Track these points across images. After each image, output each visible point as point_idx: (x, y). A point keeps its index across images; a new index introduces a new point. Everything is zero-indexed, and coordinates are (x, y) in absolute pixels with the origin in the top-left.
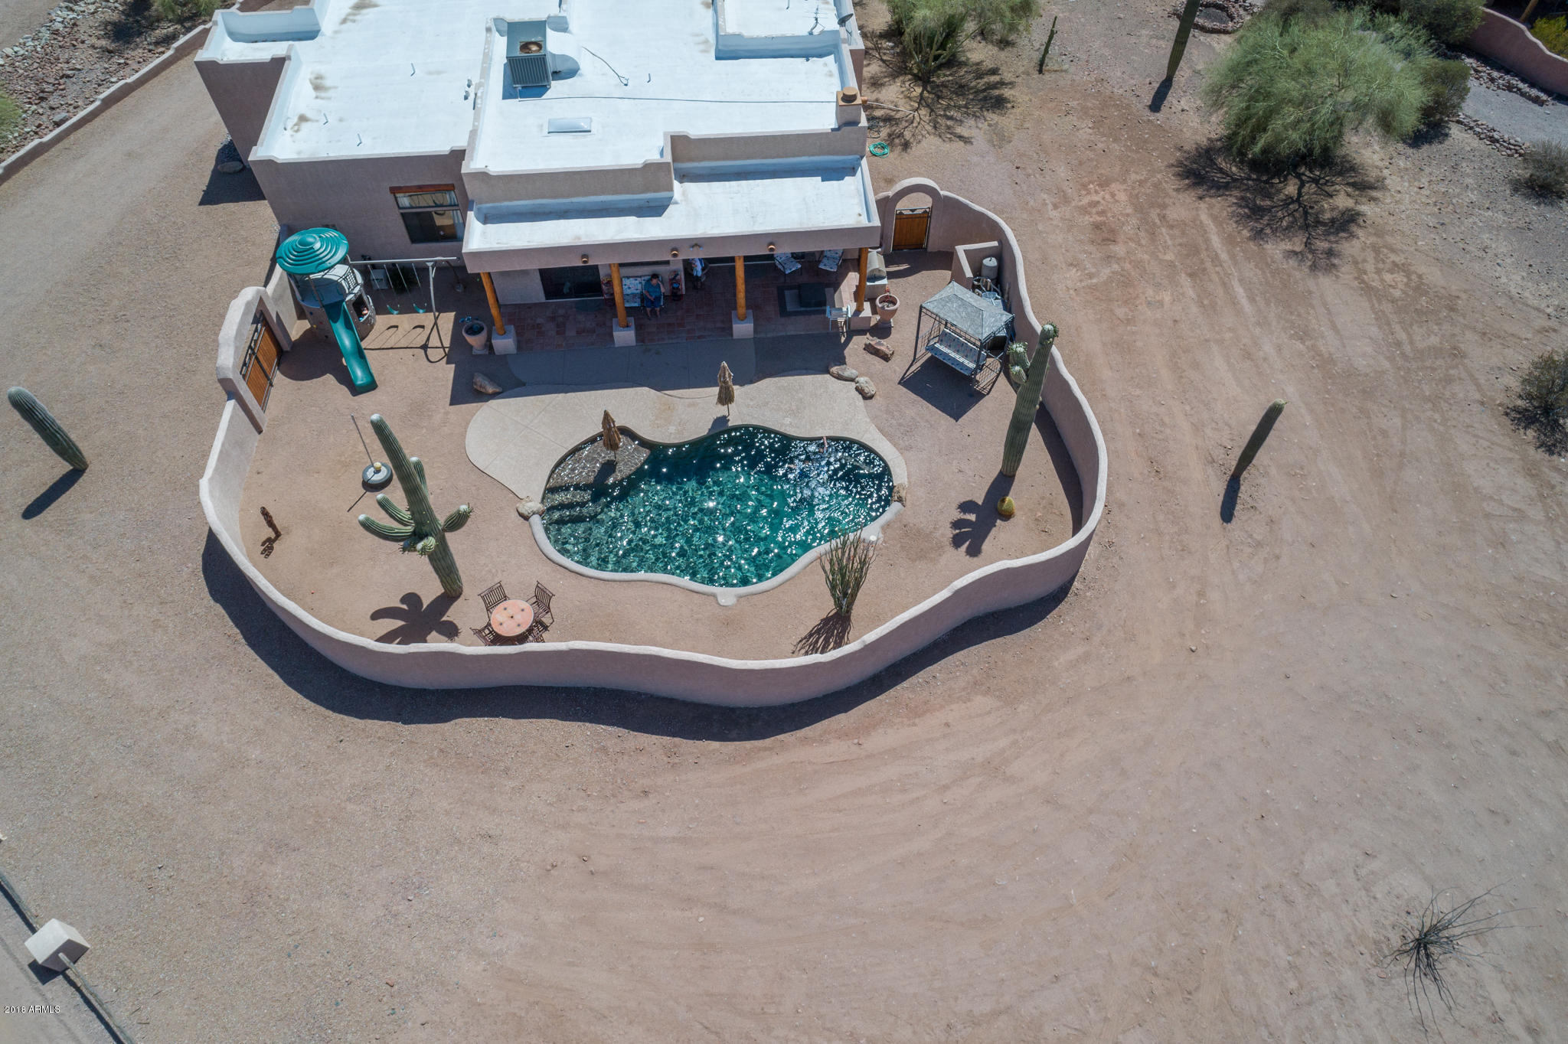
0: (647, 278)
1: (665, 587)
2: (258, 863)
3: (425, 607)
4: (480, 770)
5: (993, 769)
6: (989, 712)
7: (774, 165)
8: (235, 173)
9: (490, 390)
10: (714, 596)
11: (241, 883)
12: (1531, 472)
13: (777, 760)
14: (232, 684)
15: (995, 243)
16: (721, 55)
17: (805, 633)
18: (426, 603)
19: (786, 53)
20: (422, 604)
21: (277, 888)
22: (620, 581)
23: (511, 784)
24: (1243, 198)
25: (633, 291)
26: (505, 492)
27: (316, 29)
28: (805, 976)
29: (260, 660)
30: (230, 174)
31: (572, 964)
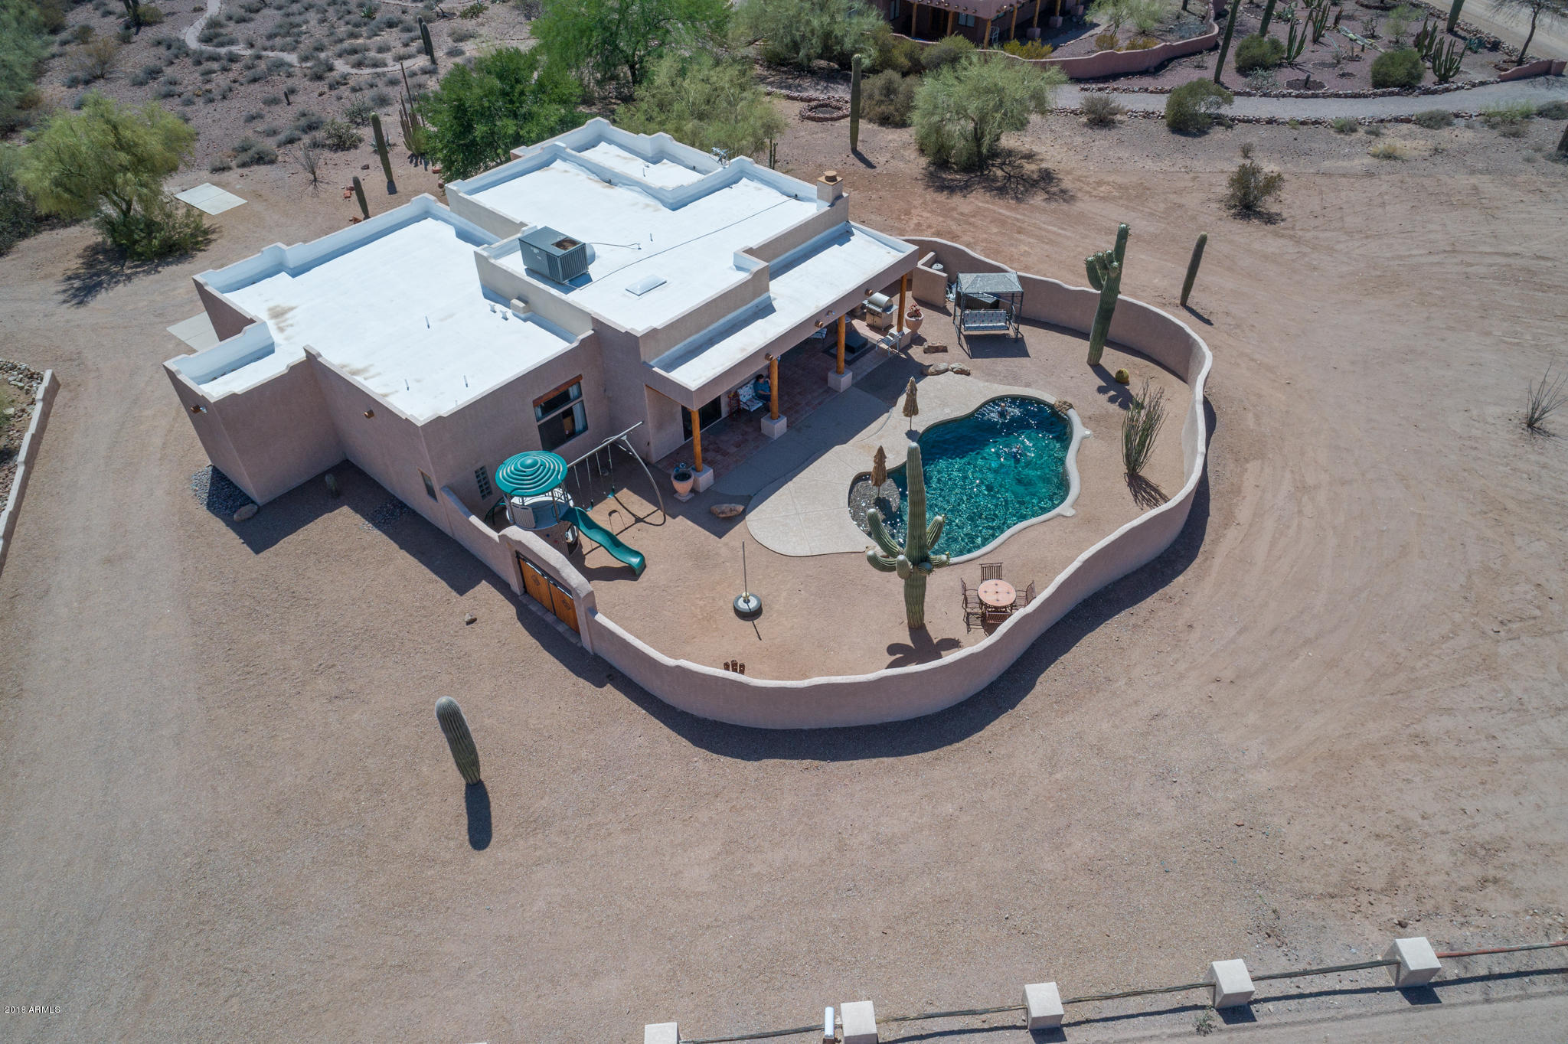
0: (753, 382)
1: (1027, 530)
2: (1061, 853)
3: (912, 645)
4: (1094, 692)
5: (1302, 488)
6: (1262, 468)
7: (801, 250)
8: (255, 515)
9: (741, 508)
10: (1059, 515)
11: (1071, 871)
12: (1277, 235)
13: (1218, 561)
14: (860, 790)
15: (932, 254)
16: (675, 207)
17: (1132, 498)
18: (908, 642)
19: (713, 189)
20: (908, 646)
21: (1096, 852)
22: (999, 546)
23: (1122, 683)
24: (984, 187)
25: (748, 397)
26: (846, 556)
27: (269, 342)
28: (1388, 634)
29: (855, 762)
30: (249, 519)
31: (1297, 728)
